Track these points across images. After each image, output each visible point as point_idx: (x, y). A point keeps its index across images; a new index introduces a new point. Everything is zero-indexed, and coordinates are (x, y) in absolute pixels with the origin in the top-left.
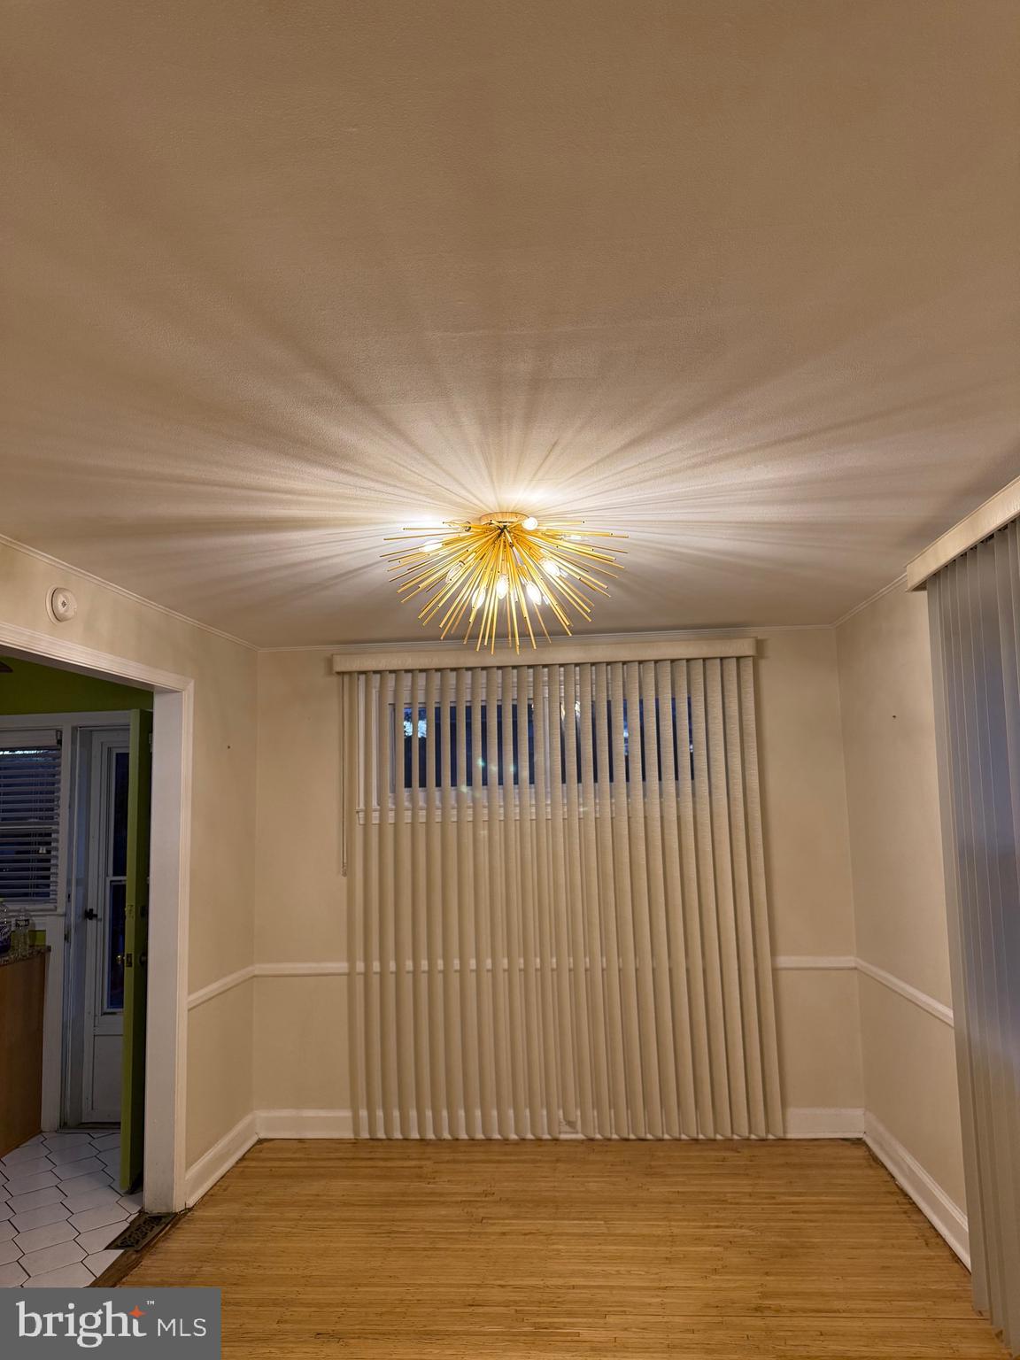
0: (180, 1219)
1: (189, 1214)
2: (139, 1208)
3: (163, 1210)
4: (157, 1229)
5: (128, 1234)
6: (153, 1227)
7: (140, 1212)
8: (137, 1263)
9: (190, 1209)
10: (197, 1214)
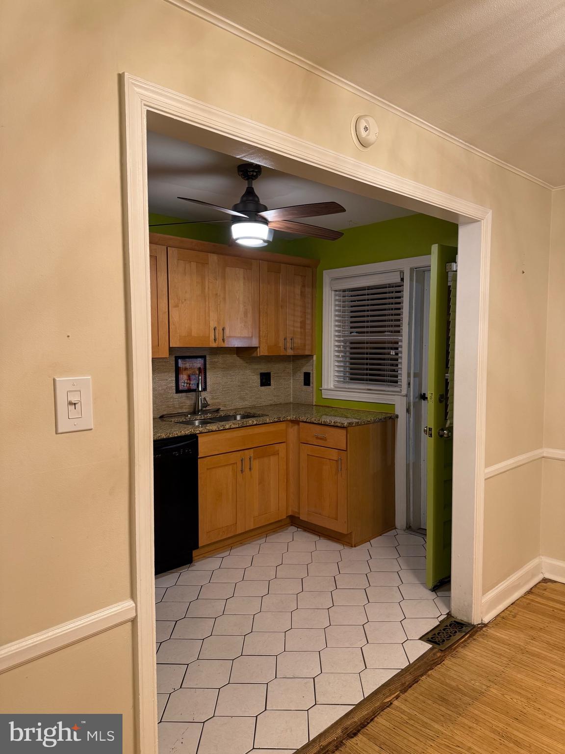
0: (477, 631)
1: (484, 629)
2: (448, 611)
3: (465, 619)
4: (458, 635)
5: (436, 631)
6: (456, 632)
7: (448, 614)
8: (440, 661)
9: (485, 625)
10: (491, 631)
